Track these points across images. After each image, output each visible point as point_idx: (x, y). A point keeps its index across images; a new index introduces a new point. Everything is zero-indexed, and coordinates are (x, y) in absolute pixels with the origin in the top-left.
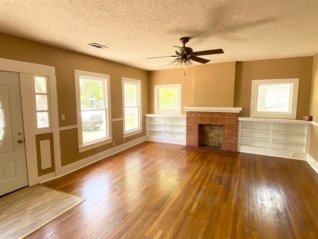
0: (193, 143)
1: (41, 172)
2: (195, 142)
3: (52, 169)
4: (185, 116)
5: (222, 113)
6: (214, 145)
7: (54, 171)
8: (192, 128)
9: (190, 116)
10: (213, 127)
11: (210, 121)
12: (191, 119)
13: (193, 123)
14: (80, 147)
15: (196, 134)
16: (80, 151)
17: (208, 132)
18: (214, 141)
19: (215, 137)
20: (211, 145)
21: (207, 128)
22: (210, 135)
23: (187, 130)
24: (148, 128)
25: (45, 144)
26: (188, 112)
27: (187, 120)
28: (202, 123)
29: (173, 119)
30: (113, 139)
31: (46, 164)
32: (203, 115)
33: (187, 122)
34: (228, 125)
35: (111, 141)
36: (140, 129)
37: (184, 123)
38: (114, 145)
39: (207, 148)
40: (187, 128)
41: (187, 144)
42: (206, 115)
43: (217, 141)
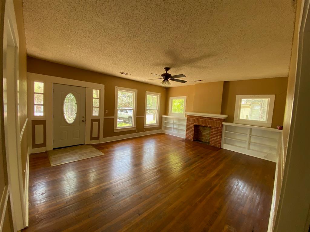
0: (190, 138)
1: (92, 138)
2: (191, 137)
3: (98, 138)
4: (186, 118)
5: (211, 118)
6: (206, 141)
7: (99, 139)
8: (190, 127)
9: (189, 118)
10: (205, 128)
11: (202, 123)
12: (190, 120)
13: (191, 123)
14: (114, 129)
15: (192, 132)
16: (115, 131)
17: (202, 132)
18: (206, 138)
19: (207, 135)
20: (204, 141)
21: (201, 128)
22: (203, 133)
23: (186, 128)
24: (163, 124)
25: (95, 124)
26: (188, 116)
27: (187, 121)
28: (197, 124)
29: (180, 120)
30: (136, 128)
31: (95, 135)
32: (197, 118)
33: (187, 123)
34: (215, 127)
35: (135, 129)
36: (158, 124)
37: (185, 123)
38: (137, 131)
39: (200, 142)
40: (187, 127)
41: (186, 138)
42: (201, 119)
43: (208, 139)
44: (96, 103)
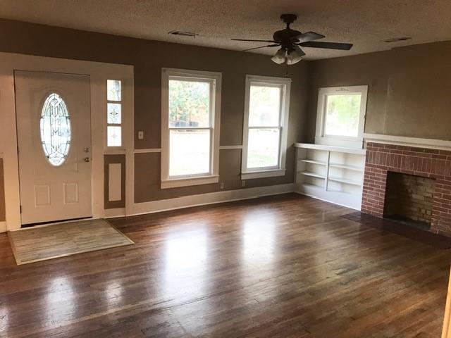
0: (374, 209)
2: (378, 208)
3: (121, 204)
4: (364, 152)
5: (437, 151)
6: (422, 220)
7: (124, 207)
8: (375, 178)
9: (372, 150)
10: (420, 181)
11: (411, 167)
12: (374, 158)
13: (378, 167)
14: (162, 180)
15: (381, 191)
17: (409, 191)
18: (423, 211)
19: (425, 203)
20: (415, 218)
21: (408, 182)
22: (414, 196)
23: (365, 180)
25: (115, 169)
26: (368, 144)
27: (367, 160)
28: (395, 169)
30: (220, 178)
32: (397, 152)
33: (366, 165)
34: (447, 178)
35: (216, 181)
37: (361, 165)
38: (222, 187)
39: (403, 223)
40: (365, 176)
41: (362, 210)
42: (404, 153)
43: (429, 212)
44: (114, 113)
